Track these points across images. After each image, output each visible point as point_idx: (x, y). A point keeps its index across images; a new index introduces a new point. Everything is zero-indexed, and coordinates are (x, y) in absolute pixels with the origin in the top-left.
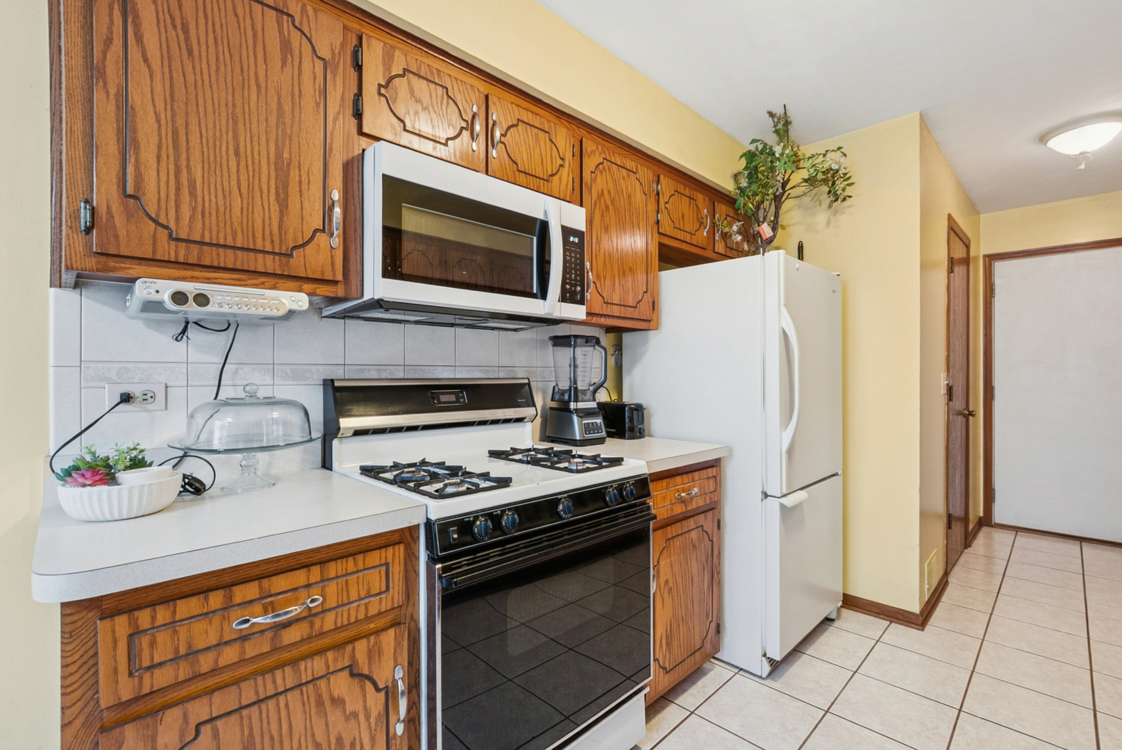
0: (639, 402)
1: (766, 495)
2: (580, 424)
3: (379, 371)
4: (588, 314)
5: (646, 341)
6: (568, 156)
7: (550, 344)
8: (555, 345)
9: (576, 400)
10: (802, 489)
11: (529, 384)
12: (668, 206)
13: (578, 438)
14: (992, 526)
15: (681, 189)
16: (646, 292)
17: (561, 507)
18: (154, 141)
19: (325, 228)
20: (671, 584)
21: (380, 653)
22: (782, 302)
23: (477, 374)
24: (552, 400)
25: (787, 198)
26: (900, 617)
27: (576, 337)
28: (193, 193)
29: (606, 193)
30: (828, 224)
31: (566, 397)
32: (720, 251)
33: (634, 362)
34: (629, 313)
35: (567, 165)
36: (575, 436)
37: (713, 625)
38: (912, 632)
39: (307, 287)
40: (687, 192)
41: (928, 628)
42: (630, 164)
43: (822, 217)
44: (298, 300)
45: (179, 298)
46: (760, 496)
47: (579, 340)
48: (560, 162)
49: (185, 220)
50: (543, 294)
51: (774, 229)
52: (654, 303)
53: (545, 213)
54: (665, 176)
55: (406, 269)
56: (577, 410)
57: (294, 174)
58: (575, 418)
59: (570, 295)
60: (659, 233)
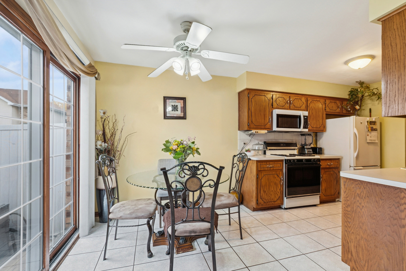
0: (321, 147)
2: (307, 151)
3: (271, 140)
4: (308, 130)
5: (323, 134)
6: (305, 102)
7: (300, 135)
8: (301, 136)
9: (306, 146)
11: (296, 143)
12: (328, 106)
13: (306, 153)
15: (332, 101)
16: (322, 124)
17: (303, 161)
19: (269, 122)
20: (326, 180)
21: (280, 174)
22: (354, 126)
23: (286, 141)
24: (301, 146)
25: (364, 99)
27: (306, 134)
28: (257, 120)
29: (312, 107)
31: (304, 145)
32: (344, 113)
33: (320, 138)
34: (318, 129)
35: (304, 104)
36: (306, 152)
37: (337, 192)
39: (267, 129)
40: (334, 101)
42: (318, 100)
44: (266, 131)
45: (256, 132)
46: (349, 167)
47: (307, 135)
48: (303, 103)
49: (256, 123)
50: (300, 128)
52: (324, 127)
53: (300, 114)
54: (327, 99)
55: (279, 126)
56: (306, 148)
57: (266, 115)
58: (306, 149)
59: (305, 127)
60: (326, 112)
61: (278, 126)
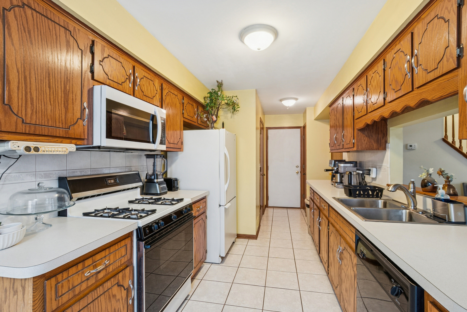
1: (220, 206)
2: (159, 187)
4: (167, 147)
5: (177, 155)
6: (159, 90)
7: (145, 157)
8: (147, 158)
9: (157, 179)
10: (228, 202)
11: (138, 173)
12: (186, 108)
13: (159, 193)
14: (268, 207)
15: (189, 101)
16: (180, 138)
17: (173, 217)
18: (16, 80)
19: (82, 118)
21: (125, 276)
22: (225, 145)
23: (118, 171)
24: (146, 178)
25: (220, 108)
26: (251, 237)
27: (157, 155)
28: (32, 104)
29: (169, 103)
30: (231, 117)
31: (153, 177)
32: (199, 123)
33: (172, 163)
34: (175, 146)
35: (158, 93)
36: (157, 191)
37: (205, 250)
38: (254, 241)
39: (74, 141)
40: (191, 103)
41: (258, 238)
42: (176, 93)
43: (229, 115)
44: (72, 147)
45: (28, 149)
46: (218, 206)
48: (156, 92)
49: (29, 115)
50: (154, 142)
51: (216, 117)
52: (182, 142)
53: (155, 112)
54: (185, 97)
56: (157, 182)
57: (70, 96)
58: (157, 185)
60: (183, 117)
61: (109, 135)
